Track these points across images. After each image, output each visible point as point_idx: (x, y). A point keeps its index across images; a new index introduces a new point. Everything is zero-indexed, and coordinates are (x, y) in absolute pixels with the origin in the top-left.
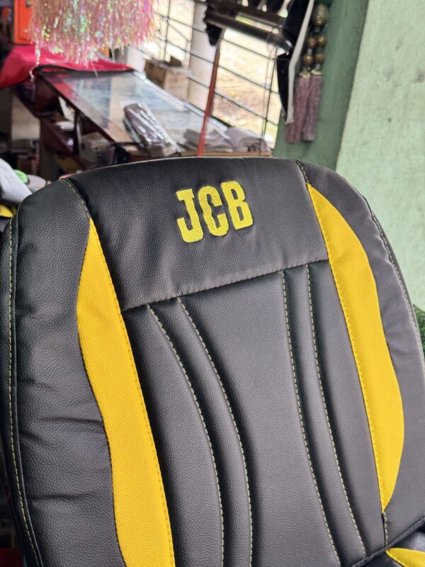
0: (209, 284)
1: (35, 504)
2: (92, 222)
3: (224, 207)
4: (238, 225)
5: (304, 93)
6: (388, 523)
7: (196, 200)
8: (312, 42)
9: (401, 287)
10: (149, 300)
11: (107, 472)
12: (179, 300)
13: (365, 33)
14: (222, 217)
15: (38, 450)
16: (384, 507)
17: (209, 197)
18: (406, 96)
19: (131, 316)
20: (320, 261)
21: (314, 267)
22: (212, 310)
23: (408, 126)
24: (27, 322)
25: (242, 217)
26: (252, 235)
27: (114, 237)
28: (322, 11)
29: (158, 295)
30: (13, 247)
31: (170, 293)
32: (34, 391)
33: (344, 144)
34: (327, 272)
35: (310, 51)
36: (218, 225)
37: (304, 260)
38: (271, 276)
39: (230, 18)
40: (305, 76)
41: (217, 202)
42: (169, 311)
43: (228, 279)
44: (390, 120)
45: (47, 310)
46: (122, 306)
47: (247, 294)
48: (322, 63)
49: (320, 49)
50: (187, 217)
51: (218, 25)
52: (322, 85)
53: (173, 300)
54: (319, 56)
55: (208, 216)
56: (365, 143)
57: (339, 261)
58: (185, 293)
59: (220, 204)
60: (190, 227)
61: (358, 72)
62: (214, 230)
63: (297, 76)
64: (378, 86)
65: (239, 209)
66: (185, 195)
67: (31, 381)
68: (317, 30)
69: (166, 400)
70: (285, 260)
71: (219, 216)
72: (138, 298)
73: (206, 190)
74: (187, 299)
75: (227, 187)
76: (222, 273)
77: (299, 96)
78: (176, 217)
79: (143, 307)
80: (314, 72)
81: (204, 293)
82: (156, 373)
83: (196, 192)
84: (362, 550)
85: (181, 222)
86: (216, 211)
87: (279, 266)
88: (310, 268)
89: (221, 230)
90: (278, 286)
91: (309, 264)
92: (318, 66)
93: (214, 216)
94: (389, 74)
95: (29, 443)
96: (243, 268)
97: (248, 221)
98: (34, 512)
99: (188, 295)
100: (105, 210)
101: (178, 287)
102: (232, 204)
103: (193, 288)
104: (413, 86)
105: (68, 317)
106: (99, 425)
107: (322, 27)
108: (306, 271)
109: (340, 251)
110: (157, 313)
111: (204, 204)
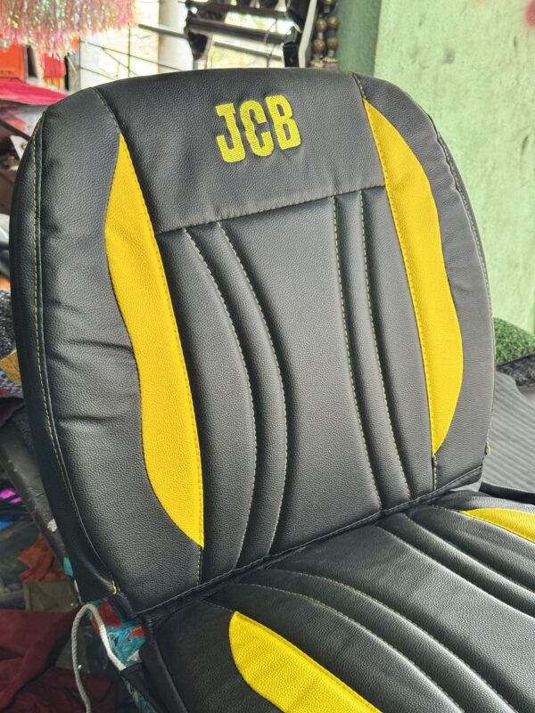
0: (251, 208)
1: (62, 424)
2: (122, 138)
3: (269, 124)
4: (284, 145)
6: (438, 467)
7: (237, 116)
9: (469, 218)
10: (187, 224)
11: (135, 398)
12: (219, 225)
14: (266, 136)
15: (65, 371)
16: (434, 451)
17: (252, 113)
19: (165, 240)
20: (375, 188)
21: (369, 194)
22: (253, 236)
24: (54, 243)
25: (288, 136)
26: (300, 157)
29: (195, 219)
30: (37, 164)
31: (210, 216)
32: (61, 314)
34: (383, 197)
36: (262, 144)
37: (358, 185)
38: (321, 202)
41: (261, 119)
42: (206, 236)
43: (273, 204)
45: (71, 230)
46: (156, 228)
47: (293, 219)
50: (228, 135)
53: (212, 224)
55: (250, 134)
57: (395, 189)
58: (225, 217)
59: (265, 121)
60: (230, 146)
62: (257, 150)
65: (285, 127)
66: (225, 110)
67: (57, 303)
69: (201, 329)
70: (337, 184)
71: (263, 135)
72: (173, 221)
73: (249, 105)
74: (228, 224)
75: (272, 101)
76: (267, 197)
78: (216, 134)
79: (179, 230)
81: (247, 218)
82: (192, 301)
83: (237, 107)
84: (406, 492)
85: (221, 140)
86: (259, 129)
87: (330, 190)
88: (363, 194)
89: (265, 150)
90: (329, 212)
91: (364, 191)
93: (258, 133)
95: (56, 364)
96: (289, 192)
97: (295, 141)
98: (61, 431)
99: (228, 220)
101: (217, 210)
102: (278, 121)
103: (234, 212)
105: (95, 240)
106: (129, 350)
108: (359, 197)
109: (399, 176)
110: (194, 237)
111: (246, 121)
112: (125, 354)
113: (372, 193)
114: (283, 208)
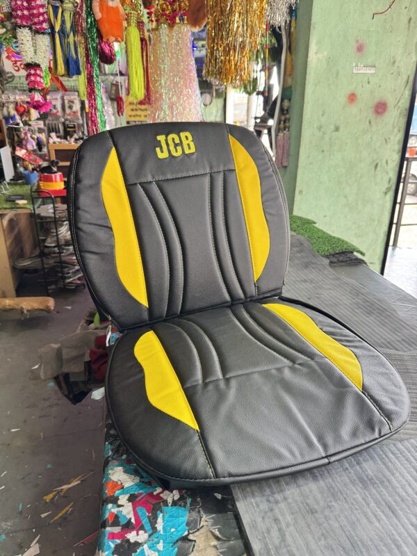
0: (169, 177)
2: (114, 148)
3: (181, 144)
4: (187, 152)
5: (281, 143)
6: (258, 287)
7: (166, 141)
8: (283, 118)
10: (139, 181)
12: (154, 183)
13: (305, 108)
14: (179, 148)
15: (81, 234)
16: (255, 280)
17: (173, 139)
18: (330, 139)
19: (130, 187)
20: (230, 170)
21: (227, 173)
22: (170, 189)
23: (334, 154)
24: (78, 185)
25: (189, 148)
26: (195, 156)
27: (123, 154)
28: (286, 103)
29: (143, 180)
31: (150, 178)
32: (80, 212)
33: (299, 164)
34: (234, 174)
35: (282, 123)
36: (176, 151)
37: (222, 169)
38: (204, 175)
39: (264, 124)
40: (281, 135)
41: (177, 141)
42: (148, 186)
43: (180, 175)
44: (323, 151)
45: (86, 181)
46: (125, 183)
47: (187, 182)
48: (289, 128)
49: (287, 121)
50: (161, 148)
51: (260, 129)
52: (289, 138)
53: (151, 182)
54: (287, 124)
55: (172, 147)
56: (311, 164)
57: (241, 170)
58: (157, 180)
59: (179, 142)
60: (162, 152)
61: (303, 128)
62: (174, 154)
63: (277, 135)
64: (314, 135)
65: (188, 145)
66: (161, 138)
67: (79, 208)
68: (285, 112)
70: (211, 168)
71: (178, 148)
72: (132, 180)
75: (183, 135)
76: (177, 172)
77: (278, 144)
78: (156, 147)
79: (136, 184)
80: (285, 132)
81: (167, 180)
83: (167, 137)
84: (242, 296)
85: (158, 150)
86: (176, 145)
87: (208, 171)
88: (224, 173)
89: (178, 154)
90: (207, 180)
91: (224, 171)
92: (287, 130)
93: (175, 147)
94: (320, 128)
96: (187, 171)
97: (193, 150)
99: (159, 181)
100: (120, 142)
101: (153, 177)
102: (185, 142)
103: (161, 178)
104: (334, 133)
105: (96, 186)
106: (110, 228)
107: (287, 110)
108: (222, 174)
109: (242, 166)
110: (142, 187)
111: (170, 142)
112: (108, 229)
113: (229, 173)
114: (184, 177)
